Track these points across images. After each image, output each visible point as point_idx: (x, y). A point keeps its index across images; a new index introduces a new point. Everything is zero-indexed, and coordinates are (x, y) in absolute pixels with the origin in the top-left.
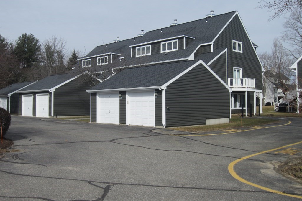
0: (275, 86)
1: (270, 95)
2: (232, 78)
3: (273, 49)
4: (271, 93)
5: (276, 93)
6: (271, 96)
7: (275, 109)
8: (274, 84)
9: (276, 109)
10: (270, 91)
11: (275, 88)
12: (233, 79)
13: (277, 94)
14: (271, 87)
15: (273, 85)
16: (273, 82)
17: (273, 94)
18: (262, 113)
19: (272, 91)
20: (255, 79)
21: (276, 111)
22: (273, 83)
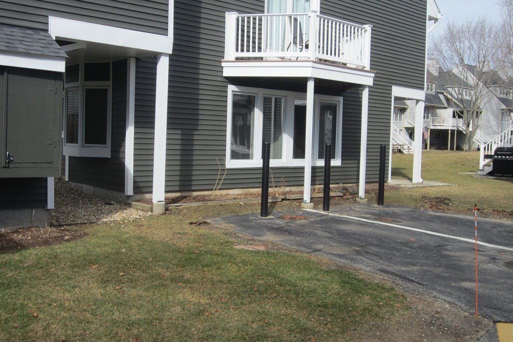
0: (504, 107)
1: (491, 127)
2: (257, 15)
3: (505, 17)
4: (493, 122)
5: (506, 122)
6: (495, 129)
7: (481, 167)
8: (503, 101)
9: (484, 166)
10: (492, 118)
11: (503, 110)
12: (260, 20)
13: (509, 124)
14: (494, 108)
15: (501, 103)
16: (502, 96)
17: (498, 124)
18: (421, 180)
19: (496, 117)
20: (368, 28)
21: (485, 173)
22: (500, 99)
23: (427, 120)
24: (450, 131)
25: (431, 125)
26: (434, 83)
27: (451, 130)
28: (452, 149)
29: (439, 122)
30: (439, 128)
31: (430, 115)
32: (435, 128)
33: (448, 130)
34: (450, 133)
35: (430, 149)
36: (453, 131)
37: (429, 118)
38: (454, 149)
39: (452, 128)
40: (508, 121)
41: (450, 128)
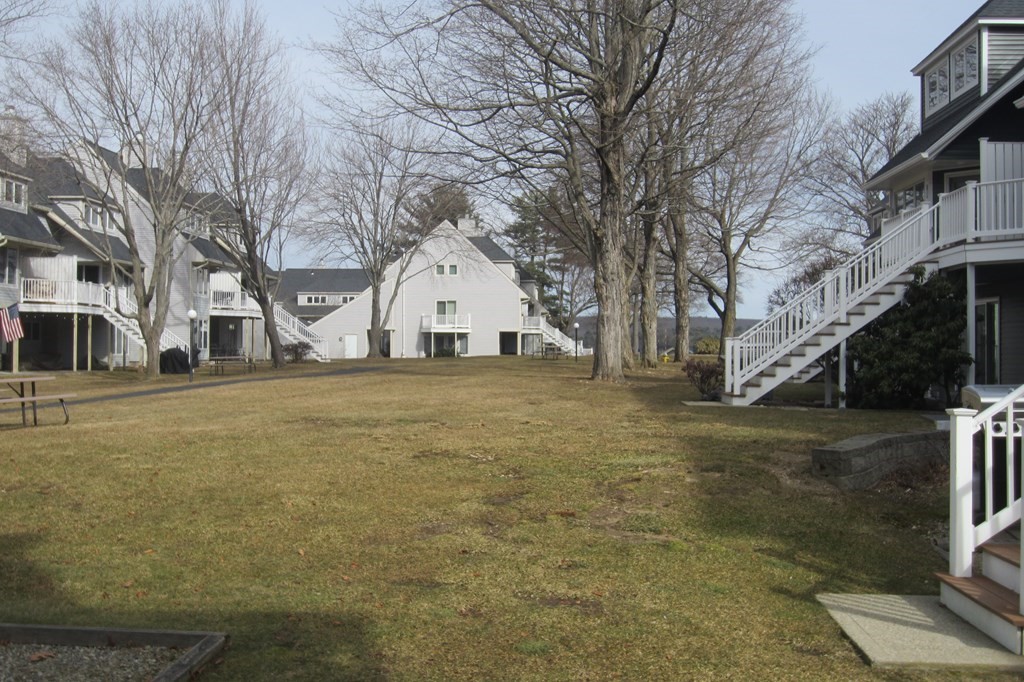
23: (11, 286)
24: (76, 317)
25: (22, 300)
26: (26, 182)
27: (79, 315)
28: (82, 366)
29: (44, 294)
30: (44, 309)
31: (18, 272)
32: (35, 310)
33: (72, 315)
34: (76, 323)
35: (20, 370)
36: (83, 317)
37: (17, 281)
38: (86, 368)
39: (82, 310)
40: (206, 293)
41: (76, 310)
